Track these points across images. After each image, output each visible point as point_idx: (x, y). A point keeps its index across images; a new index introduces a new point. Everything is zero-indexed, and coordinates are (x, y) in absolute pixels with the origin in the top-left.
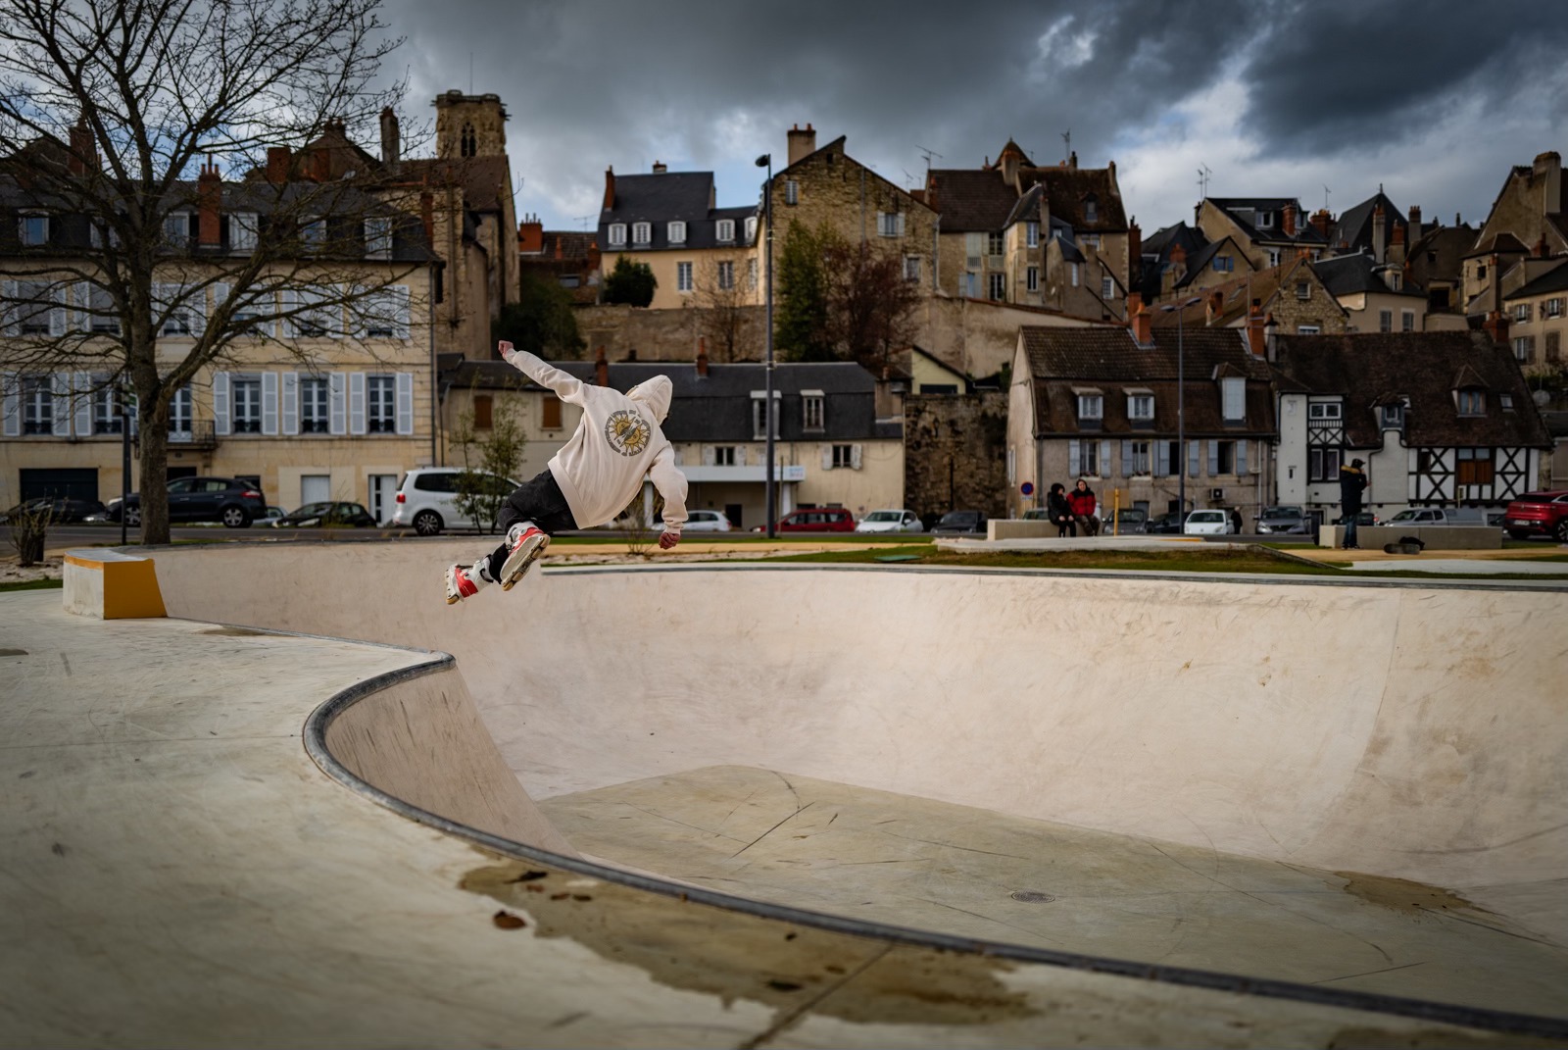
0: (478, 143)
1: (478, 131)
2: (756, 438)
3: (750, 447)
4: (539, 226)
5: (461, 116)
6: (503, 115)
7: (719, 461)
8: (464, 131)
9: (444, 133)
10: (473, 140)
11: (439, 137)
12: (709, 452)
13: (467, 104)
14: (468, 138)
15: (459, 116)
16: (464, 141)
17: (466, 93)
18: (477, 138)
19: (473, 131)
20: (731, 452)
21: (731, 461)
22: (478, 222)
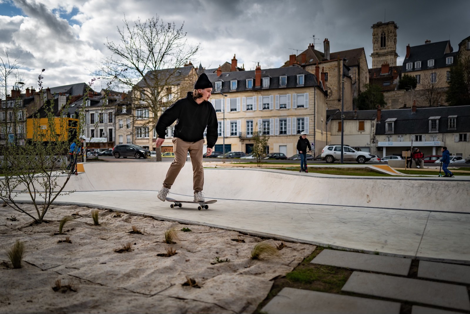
2: (430, 132)
3: (427, 135)
7: (417, 140)
12: (413, 137)
20: (421, 137)
21: (421, 140)
22: (349, 70)
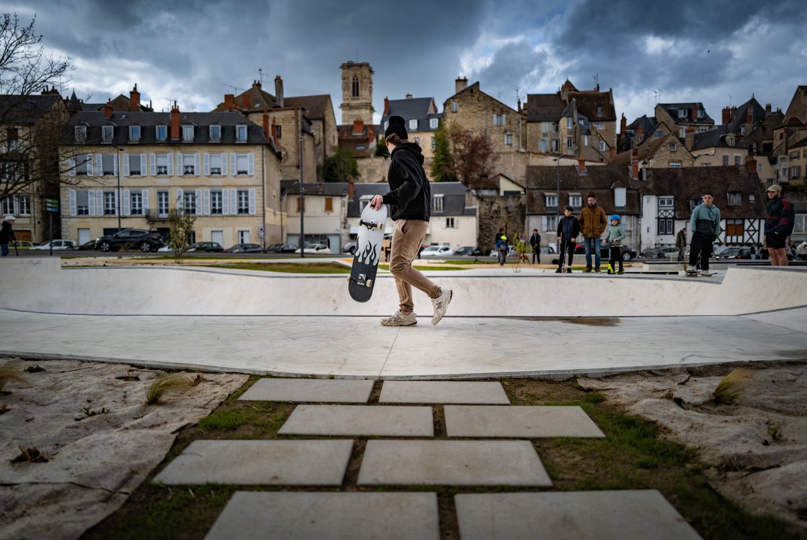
0: (360, 84)
1: (360, 79)
4: (362, 122)
5: (352, 73)
6: (371, 71)
8: (354, 79)
9: (345, 80)
10: (357, 83)
11: (343, 82)
13: (355, 67)
14: (356, 82)
15: (351, 73)
16: (354, 84)
17: (355, 62)
18: (359, 82)
19: (357, 79)
